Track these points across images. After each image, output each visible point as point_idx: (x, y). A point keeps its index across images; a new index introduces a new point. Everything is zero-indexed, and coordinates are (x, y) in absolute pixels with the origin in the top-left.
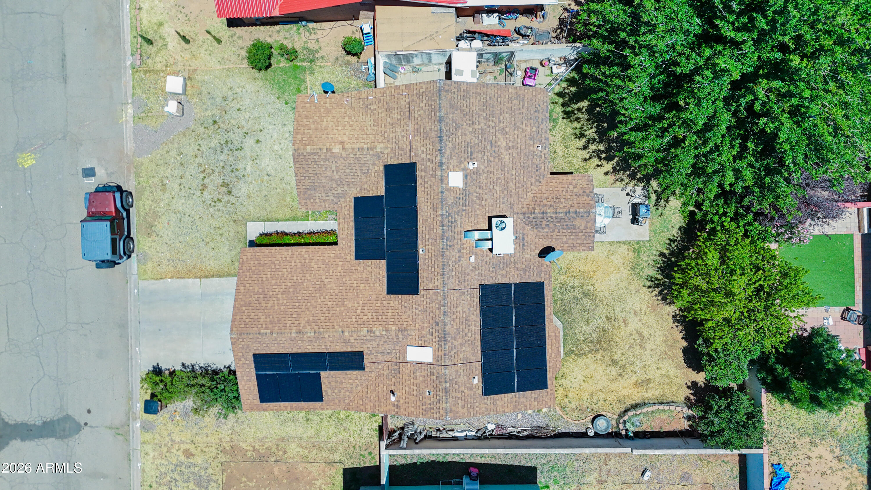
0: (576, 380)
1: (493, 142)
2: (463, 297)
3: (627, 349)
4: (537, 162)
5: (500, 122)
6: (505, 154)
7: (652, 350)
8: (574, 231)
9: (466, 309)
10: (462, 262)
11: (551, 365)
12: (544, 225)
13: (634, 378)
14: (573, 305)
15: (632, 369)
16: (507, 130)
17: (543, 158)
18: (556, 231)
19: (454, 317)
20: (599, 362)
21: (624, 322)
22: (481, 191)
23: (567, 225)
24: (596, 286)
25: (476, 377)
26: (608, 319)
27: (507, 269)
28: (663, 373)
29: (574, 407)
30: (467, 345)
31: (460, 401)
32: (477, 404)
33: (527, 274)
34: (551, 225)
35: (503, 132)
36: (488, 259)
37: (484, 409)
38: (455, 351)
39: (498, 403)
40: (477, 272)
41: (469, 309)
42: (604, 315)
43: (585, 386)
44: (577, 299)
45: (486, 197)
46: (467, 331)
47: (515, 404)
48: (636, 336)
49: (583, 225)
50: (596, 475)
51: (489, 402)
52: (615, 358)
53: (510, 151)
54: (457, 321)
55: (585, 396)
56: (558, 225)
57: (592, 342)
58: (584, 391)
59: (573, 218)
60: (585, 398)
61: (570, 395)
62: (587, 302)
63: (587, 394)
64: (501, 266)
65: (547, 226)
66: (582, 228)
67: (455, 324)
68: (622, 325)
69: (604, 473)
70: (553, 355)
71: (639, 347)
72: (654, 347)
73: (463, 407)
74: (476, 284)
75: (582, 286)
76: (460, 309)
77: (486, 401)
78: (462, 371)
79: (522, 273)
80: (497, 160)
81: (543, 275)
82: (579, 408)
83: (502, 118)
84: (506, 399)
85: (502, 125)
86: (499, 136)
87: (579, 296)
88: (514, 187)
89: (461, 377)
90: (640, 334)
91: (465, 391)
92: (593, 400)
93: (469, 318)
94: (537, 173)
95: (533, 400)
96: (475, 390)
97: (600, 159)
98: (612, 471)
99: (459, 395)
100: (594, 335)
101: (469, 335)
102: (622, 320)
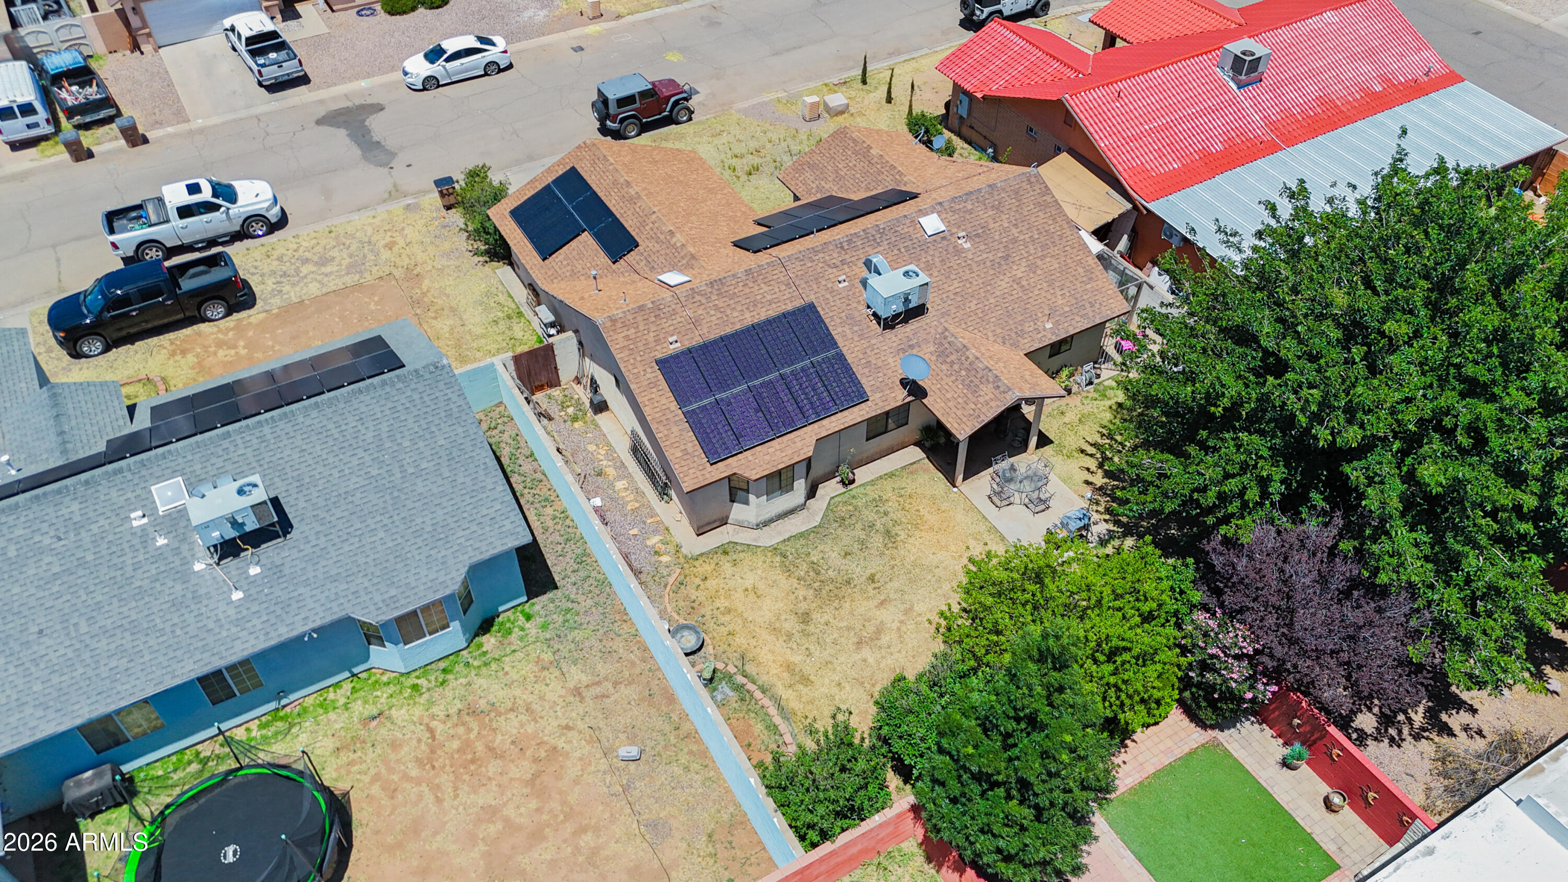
0: (740, 581)
1: (1011, 260)
2: (783, 288)
3: (841, 625)
4: (1027, 330)
5: (1042, 258)
6: (1007, 280)
7: (865, 660)
8: (970, 396)
9: (769, 297)
10: (830, 270)
11: (751, 458)
12: (948, 360)
13: (797, 658)
14: (859, 526)
15: (812, 648)
16: (1039, 272)
17: (1039, 336)
18: (953, 378)
19: (751, 285)
20: (792, 597)
21: (882, 603)
22: (938, 264)
23: (972, 381)
24: (911, 540)
25: (678, 345)
26: (872, 579)
27: (856, 338)
28: (837, 698)
29: (693, 597)
30: (719, 315)
31: (633, 331)
32: (639, 359)
33: (866, 370)
34: (956, 367)
35: (1033, 268)
36: (855, 305)
37: (636, 371)
38: (704, 301)
39: (654, 390)
40: (828, 296)
41: (770, 302)
42: (873, 571)
43: (739, 595)
44: (872, 526)
45: (935, 274)
46: (739, 308)
47: (663, 418)
48: (871, 628)
49: (987, 398)
50: (585, 679)
51: (648, 376)
52: (815, 616)
53: (1015, 286)
54: (747, 291)
55: (722, 603)
56: (963, 373)
57: (818, 573)
58: (728, 597)
59: (988, 380)
60: (718, 603)
61: (712, 583)
62: (877, 541)
63: (727, 604)
64: (856, 328)
65: (952, 363)
66: (981, 400)
67: (741, 288)
68: (876, 602)
69: (598, 690)
70: (767, 457)
71: (856, 640)
72: (871, 660)
73: (627, 338)
74: (812, 298)
75: (896, 523)
76: (765, 288)
77: (649, 370)
78: (679, 320)
79: (863, 361)
80: (992, 272)
81: (879, 395)
82: (695, 605)
83: (1048, 259)
84: (664, 401)
85: (1039, 263)
86: (1024, 264)
87: (878, 525)
88: (973, 308)
89: (670, 322)
90: (879, 631)
91: (652, 334)
92: (720, 616)
93: (760, 306)
94: (1013, 335)
95: (683, 447)
96: (659, 348)
97: (1101, 466)
98: (607, 701)
99: (641, 328)
100: (830, 572)
101: (736, 314)
102: (882, 598)
